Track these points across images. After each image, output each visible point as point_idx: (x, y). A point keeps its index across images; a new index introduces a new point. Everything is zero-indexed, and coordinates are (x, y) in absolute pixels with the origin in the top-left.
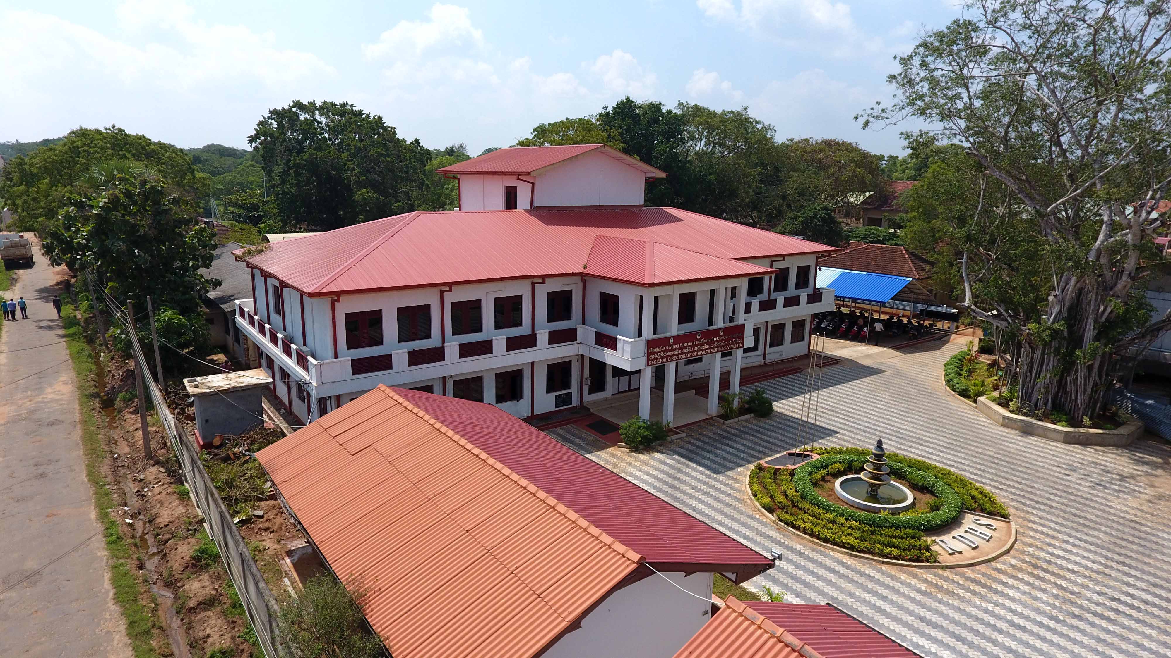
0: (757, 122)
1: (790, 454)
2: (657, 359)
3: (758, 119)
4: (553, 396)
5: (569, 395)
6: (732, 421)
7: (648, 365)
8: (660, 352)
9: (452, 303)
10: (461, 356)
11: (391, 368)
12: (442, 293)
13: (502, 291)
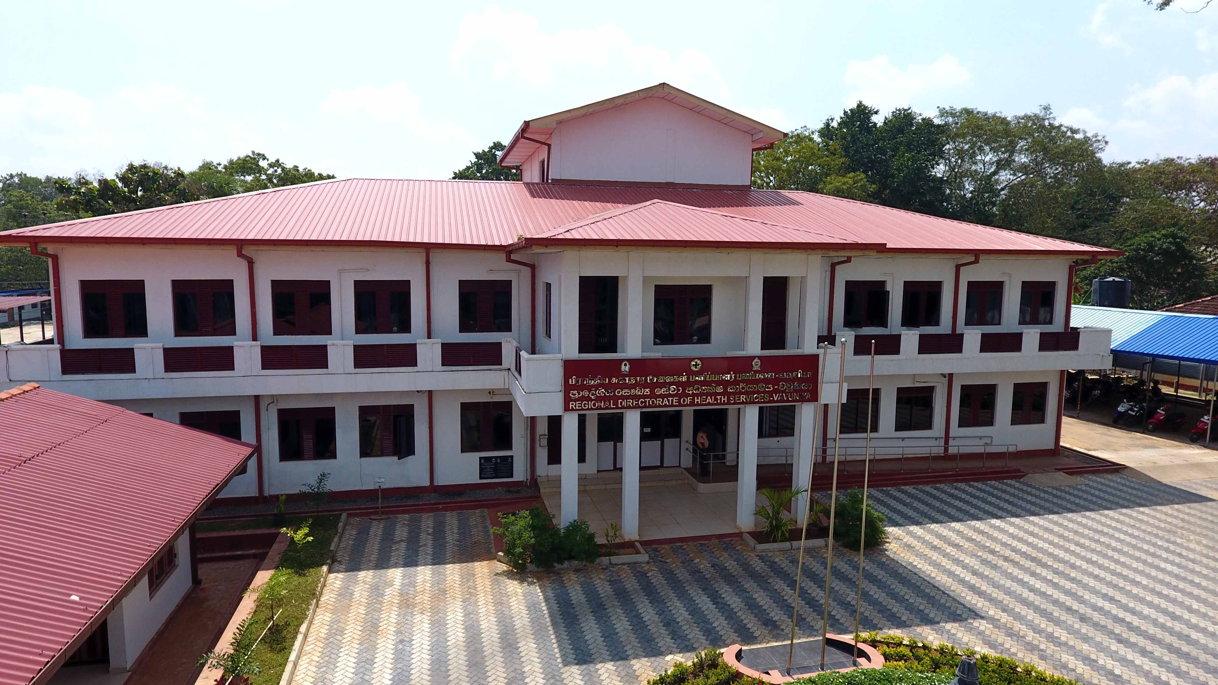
0: (1074, 131)
1: (831, 643)
2: (588, 399)
3: (1075, 127)
4: (474, 458)
5: (508, 462)
6: (775, 545)
7: (567, 409)
8: (597, 387)
9: (273, 282)
10: (266, 365)
11: (133, 370)
12: (251, 264)
13: (368, 270)
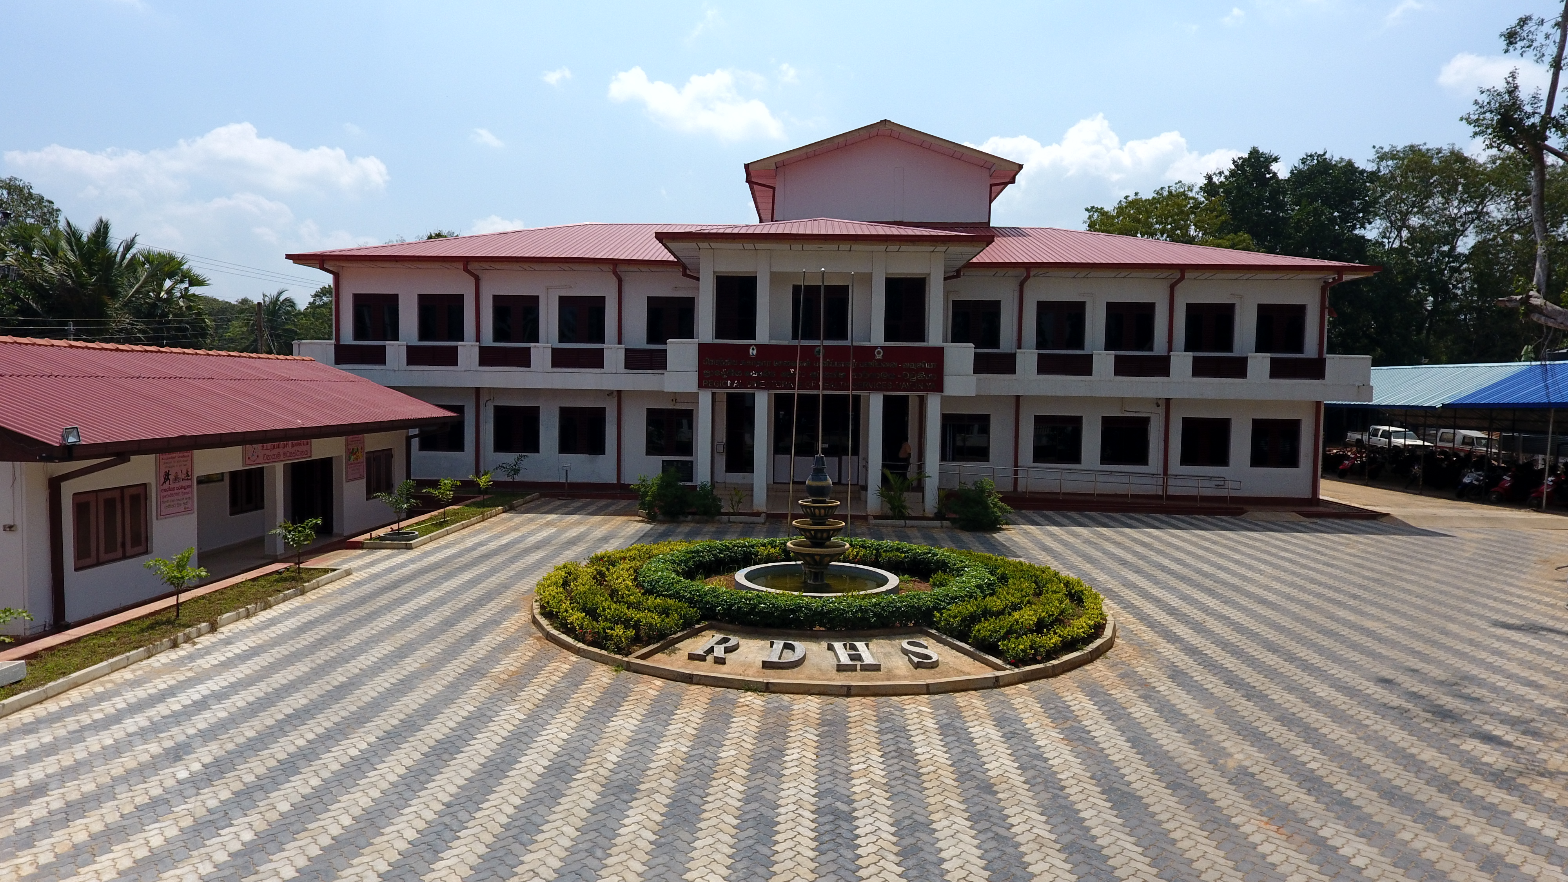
2: (719, 378)
4: (657, 461)
5: (688, 465)
6: (889, 522)
7: (701, 386)
8: (727, 367)
9: (494, 296)
10: (482, 363)
11: (384, 363)
12: (477, 280)
13: (570, 287)
